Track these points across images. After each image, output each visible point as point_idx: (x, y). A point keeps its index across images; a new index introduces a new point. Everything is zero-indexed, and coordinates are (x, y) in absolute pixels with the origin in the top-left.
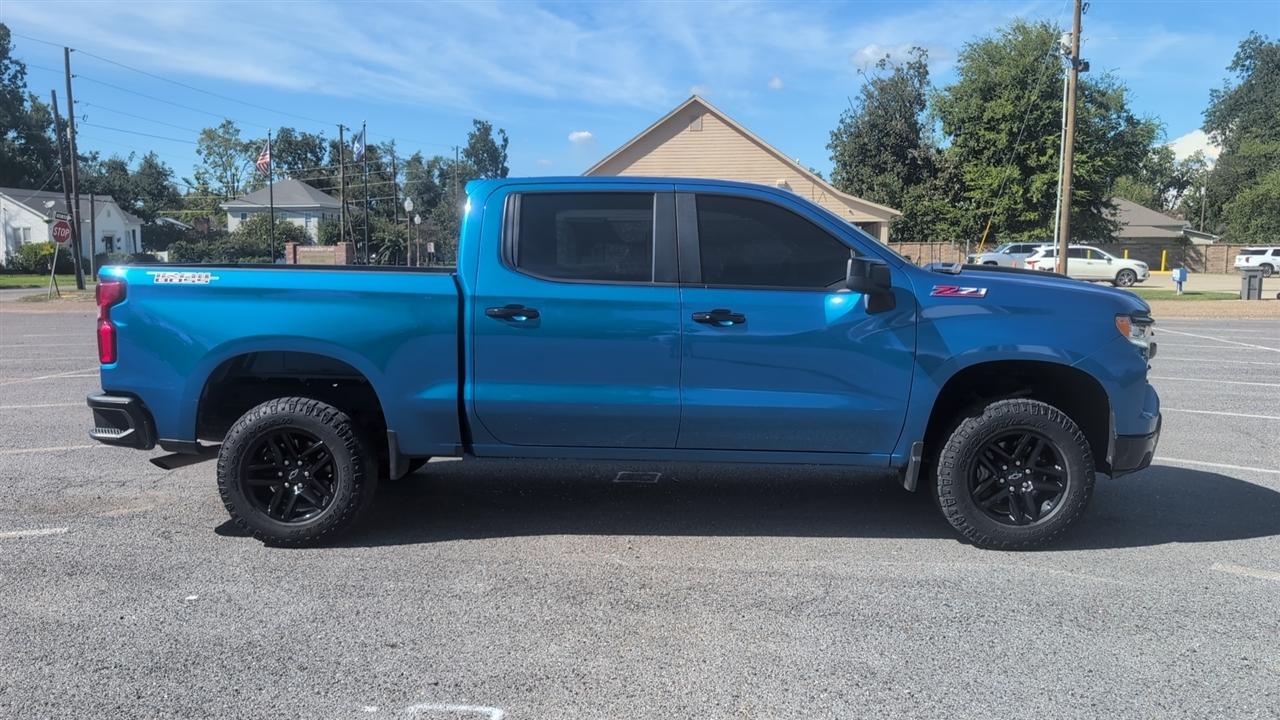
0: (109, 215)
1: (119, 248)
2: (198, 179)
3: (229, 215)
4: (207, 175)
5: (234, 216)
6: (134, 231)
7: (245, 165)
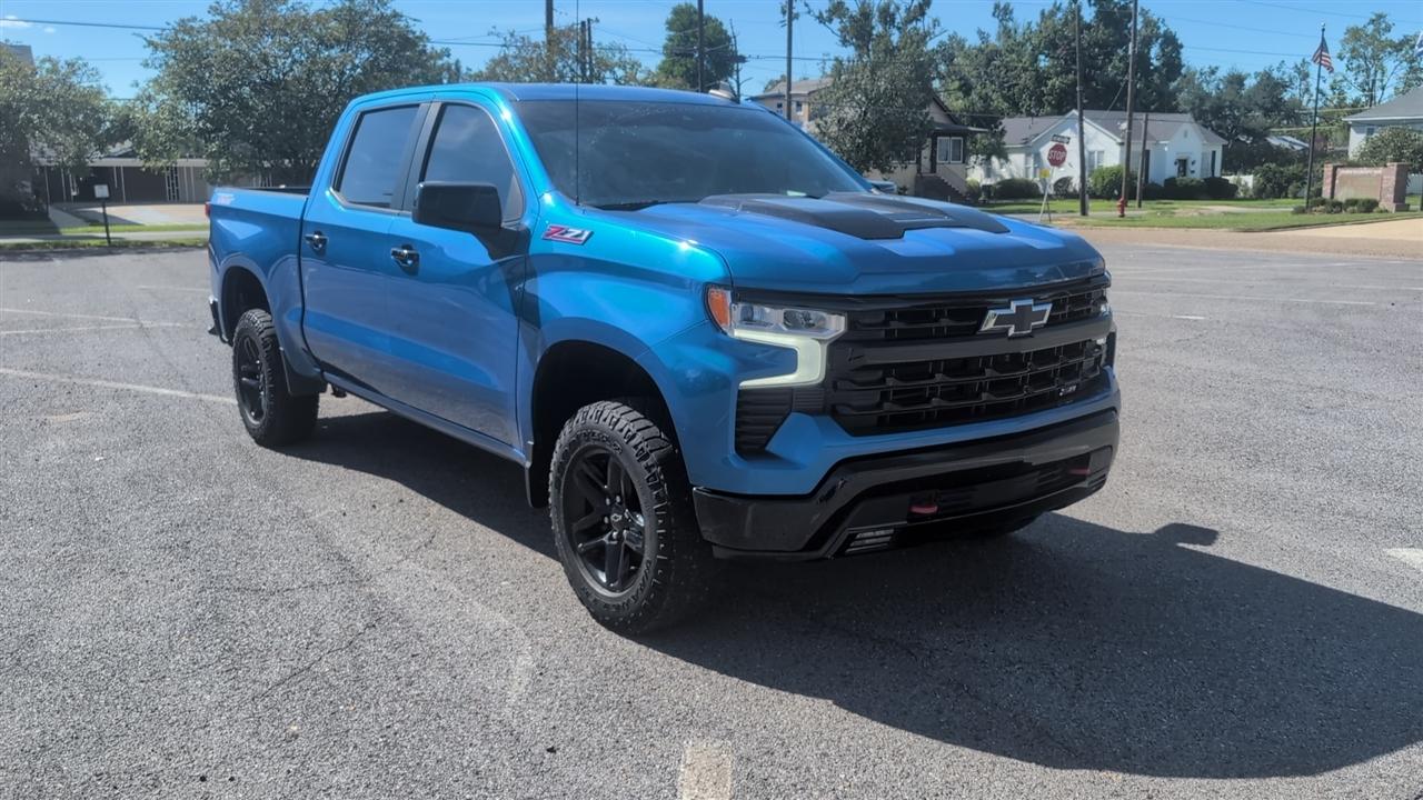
0: (1186, 135)
1: (1193, 172)
2: (1333, 88)
3: (1352, 130)
4: (1345, 84)
5: (1357, 132)
6: (1214, 153)
7: (1396, 67)
